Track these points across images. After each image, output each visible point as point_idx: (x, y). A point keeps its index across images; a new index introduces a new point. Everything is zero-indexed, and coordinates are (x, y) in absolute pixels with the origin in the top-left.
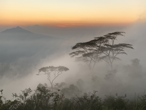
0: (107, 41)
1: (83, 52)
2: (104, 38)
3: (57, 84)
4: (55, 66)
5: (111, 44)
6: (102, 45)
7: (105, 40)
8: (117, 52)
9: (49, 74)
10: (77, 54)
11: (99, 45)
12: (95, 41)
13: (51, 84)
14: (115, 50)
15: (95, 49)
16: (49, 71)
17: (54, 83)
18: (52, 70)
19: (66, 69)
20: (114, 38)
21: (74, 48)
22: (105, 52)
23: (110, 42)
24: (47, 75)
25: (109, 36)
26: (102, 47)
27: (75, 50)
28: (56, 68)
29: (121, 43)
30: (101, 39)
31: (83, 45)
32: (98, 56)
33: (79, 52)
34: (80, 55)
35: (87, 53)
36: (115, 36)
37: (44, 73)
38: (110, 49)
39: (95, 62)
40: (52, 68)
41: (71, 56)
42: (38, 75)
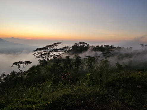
0: (53, 47)
3: (25, 71)
6: (51, 49)
8: (59, 53)
9: (19, 66)
10: (37, 54)
11: (49, 49)
12: (47, 47)
13: (21, 71)
15: (47, 51)
16: (20, 64)
17: (23, 71)
19: (30, 62)
20: (57, 46)
22: (53, 53)
23: (55, 48)
25: (54, 45)
27: (36, 52)
28: (24, 62)
29: (60, 48)
30: (50, 46)
31: (40, 49)
32: (49, 55)
34: (39, 55)
35: (43, 53)
37: (16, 65)
38: (55, 51)
39: (48, 58)
40: (21, 63)
41: (34, 55)
42: (12, 67)
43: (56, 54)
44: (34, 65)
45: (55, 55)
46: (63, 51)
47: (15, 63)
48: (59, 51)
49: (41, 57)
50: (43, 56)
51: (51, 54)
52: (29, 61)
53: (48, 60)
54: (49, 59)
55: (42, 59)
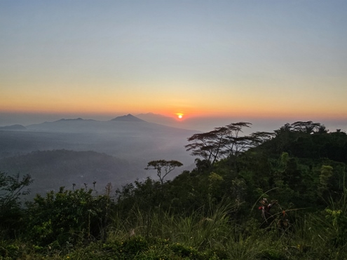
0: (229, 133)
1: (201, 145)
2: (226, 129)
3: (168, 181)
4: (167, 160)
5: (235, 136)
6: (224, 137)
7: (227, 131)
8: (241, 146)
9: (159, 169)
10: (194, 147)
11: (220, 137)
12: (216, 132)
13: (162, 181)
14: (239, 144)
15: (215, 141)
16: (160, 166)
17: (165, 181)
18: (163, 165)
19: (180, 164)
20: (239, 129)
21: (191, 139)
22: (227, 146)
23: (234, 134)
24: (157, 170)
25: (233, 127)
26: (224, 140)
27: (191, 142)
28: (168, 162)
30: (223, 130)
31: (201, 136)
32: (218, 150)
33: (197, 145)
34: (198, 148)
35: (205, 146)
36: (239, 127)
37: (154, 167)
38: (233, 142)
39: (215, 157)
40: (163, 163)
41: (187, 148)
42: (147, 169)
43: (234, 149)
44: (187, 170)
45: (231, 150)
46: (251, 144)
47: (153, 163)
48: (242, 143)
49: (202, 153)
50: (206, 151)
51: (224, 149)
52: (178, 161)
53: (217, 161)
54: (219, 160)
55: (202, 158)
